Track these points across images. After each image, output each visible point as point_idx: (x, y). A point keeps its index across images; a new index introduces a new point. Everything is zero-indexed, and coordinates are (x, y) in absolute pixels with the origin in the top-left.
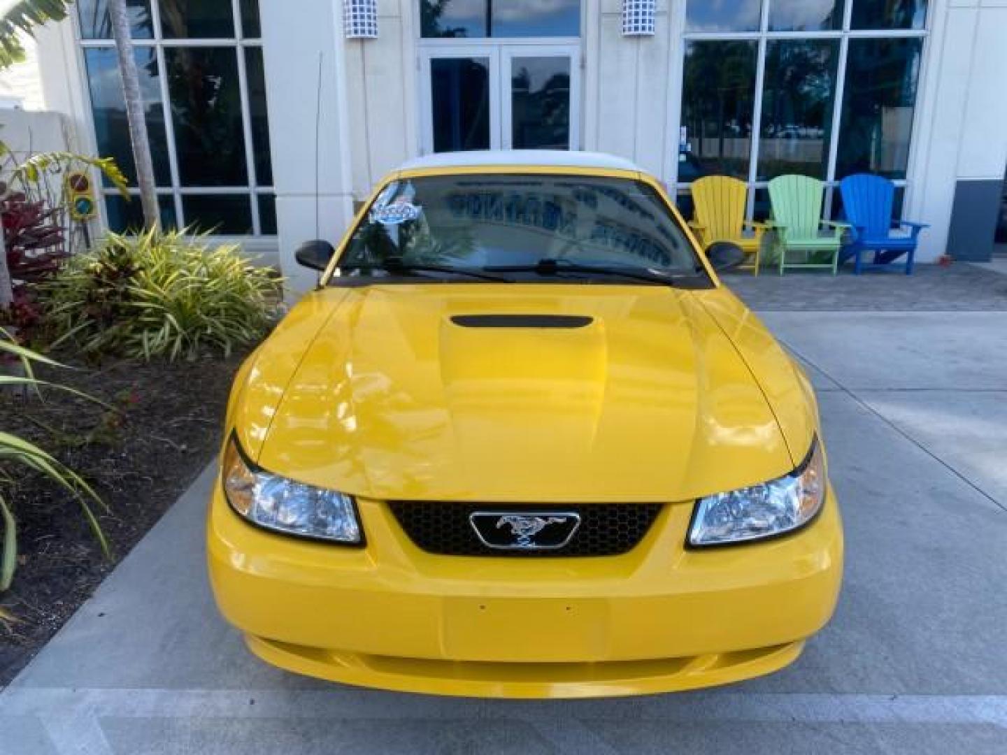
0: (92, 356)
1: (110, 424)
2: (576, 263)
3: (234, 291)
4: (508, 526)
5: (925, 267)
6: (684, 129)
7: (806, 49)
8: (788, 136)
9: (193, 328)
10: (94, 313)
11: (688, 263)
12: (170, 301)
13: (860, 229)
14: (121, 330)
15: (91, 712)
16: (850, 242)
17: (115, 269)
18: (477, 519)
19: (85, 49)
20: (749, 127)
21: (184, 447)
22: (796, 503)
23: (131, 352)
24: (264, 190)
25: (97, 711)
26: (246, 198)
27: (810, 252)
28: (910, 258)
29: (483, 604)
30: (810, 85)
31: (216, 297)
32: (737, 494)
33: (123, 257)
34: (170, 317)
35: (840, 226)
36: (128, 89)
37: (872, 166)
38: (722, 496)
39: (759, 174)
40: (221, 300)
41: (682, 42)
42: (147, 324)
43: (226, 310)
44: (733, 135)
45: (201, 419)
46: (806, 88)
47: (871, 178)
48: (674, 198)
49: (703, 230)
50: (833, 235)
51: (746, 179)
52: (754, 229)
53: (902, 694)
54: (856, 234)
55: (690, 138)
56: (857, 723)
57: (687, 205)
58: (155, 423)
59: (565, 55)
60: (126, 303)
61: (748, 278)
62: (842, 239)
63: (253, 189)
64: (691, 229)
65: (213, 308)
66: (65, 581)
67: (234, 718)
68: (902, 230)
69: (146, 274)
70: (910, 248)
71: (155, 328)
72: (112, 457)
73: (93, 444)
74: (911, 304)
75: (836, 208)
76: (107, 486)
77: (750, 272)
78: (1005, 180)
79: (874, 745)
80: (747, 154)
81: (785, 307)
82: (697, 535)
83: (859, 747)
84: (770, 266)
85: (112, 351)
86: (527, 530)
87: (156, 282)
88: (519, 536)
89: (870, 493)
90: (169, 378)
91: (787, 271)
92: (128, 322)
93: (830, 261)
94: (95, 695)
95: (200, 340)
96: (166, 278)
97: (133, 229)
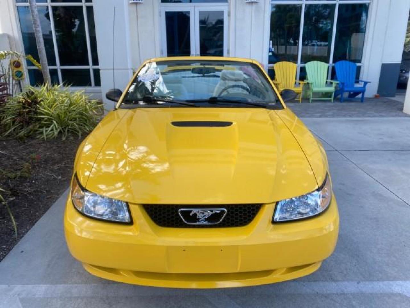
0: (21, 138)
1: (27, 168)
2: (225, 98)
3: (82, 110)
4: (195, 215)
5: (369, 99)
6: (271, 42)
7: (321, 9)
8: (313, 45)
9: (65, 126)
10: (21, 120)
11: (273, 98)
12: (55, 115)
13: (343, 84)
14: (34, 127)
15: (16, 295)
16: (339, 89)
17: (30, 101)
18: (182, 212)
19: (18, 7)
20: (297, 41)
21: (60, 177)
22: (319, 202)
23: (38, 137)
24: (96, 67)
25: (19, 295)
26: (88, 70)
27: (322, 93)
28: (363, 95)
29: (184, 249)
30: (322, 24)
31: (74, 113)
32: (294, 198)
33: (33, 97)
34: (54, 122)
35: (335, 82)
36: (35, 23)
37: (347, 57)
38: (288, 200)
39: (301, 61)
40: (77, 114)
41: (270, 5)
42: (45, 125)
43: (79, 118)
44: (291, 45)
45: (67, 165)
46: (321, 25)
47: (348, 62)
48: (267, 71)
49: (279, 84)
50: (332, 86)
51: (296, 63)
52: (300, 84)
53: (362, 281)
54: (341, 86)
55: (273, 46)
56: (344, 294)
57: (272, 73)
58: (48, 167)
59: (222, 10)
60: (36, 116)
61: (297, 104)
62: (335, 87)
63: (91, 67)
64: (274, 83)
65: (74, 118)
66: (7, 237)
67: (79, 297)
68: (359, 84)
69: (44, 103)
70: (363, 91)
71: (48, 126)
72: (29, 182)
73: (21, 177)
74: (364, 115)
75: (333, 74)
76: (26, 195)
77: (298, 101)
78: (401, 63)
79: (351, 303)
80: (296, 52)
81: (312, 116)
82: (277, 217)
83: (345, 304)
84: (306, 99)
85: (29, 137)
86: (204, 216)
87: (49, 107)
88: (200, 219)
89: (348, 194)
90: (54, 148)
91: (313, 101)
92: (37, 124)
93: (330, 97)
94: (18, 288)
95: (68, 131)
96: (53, 105)
97: (39, 83)
